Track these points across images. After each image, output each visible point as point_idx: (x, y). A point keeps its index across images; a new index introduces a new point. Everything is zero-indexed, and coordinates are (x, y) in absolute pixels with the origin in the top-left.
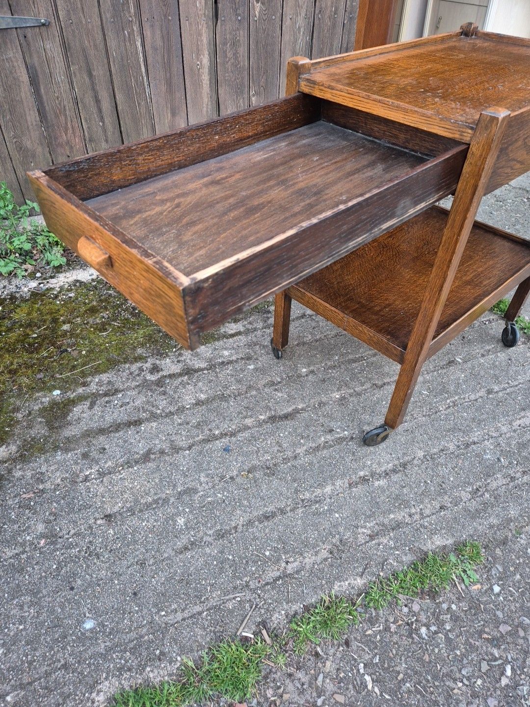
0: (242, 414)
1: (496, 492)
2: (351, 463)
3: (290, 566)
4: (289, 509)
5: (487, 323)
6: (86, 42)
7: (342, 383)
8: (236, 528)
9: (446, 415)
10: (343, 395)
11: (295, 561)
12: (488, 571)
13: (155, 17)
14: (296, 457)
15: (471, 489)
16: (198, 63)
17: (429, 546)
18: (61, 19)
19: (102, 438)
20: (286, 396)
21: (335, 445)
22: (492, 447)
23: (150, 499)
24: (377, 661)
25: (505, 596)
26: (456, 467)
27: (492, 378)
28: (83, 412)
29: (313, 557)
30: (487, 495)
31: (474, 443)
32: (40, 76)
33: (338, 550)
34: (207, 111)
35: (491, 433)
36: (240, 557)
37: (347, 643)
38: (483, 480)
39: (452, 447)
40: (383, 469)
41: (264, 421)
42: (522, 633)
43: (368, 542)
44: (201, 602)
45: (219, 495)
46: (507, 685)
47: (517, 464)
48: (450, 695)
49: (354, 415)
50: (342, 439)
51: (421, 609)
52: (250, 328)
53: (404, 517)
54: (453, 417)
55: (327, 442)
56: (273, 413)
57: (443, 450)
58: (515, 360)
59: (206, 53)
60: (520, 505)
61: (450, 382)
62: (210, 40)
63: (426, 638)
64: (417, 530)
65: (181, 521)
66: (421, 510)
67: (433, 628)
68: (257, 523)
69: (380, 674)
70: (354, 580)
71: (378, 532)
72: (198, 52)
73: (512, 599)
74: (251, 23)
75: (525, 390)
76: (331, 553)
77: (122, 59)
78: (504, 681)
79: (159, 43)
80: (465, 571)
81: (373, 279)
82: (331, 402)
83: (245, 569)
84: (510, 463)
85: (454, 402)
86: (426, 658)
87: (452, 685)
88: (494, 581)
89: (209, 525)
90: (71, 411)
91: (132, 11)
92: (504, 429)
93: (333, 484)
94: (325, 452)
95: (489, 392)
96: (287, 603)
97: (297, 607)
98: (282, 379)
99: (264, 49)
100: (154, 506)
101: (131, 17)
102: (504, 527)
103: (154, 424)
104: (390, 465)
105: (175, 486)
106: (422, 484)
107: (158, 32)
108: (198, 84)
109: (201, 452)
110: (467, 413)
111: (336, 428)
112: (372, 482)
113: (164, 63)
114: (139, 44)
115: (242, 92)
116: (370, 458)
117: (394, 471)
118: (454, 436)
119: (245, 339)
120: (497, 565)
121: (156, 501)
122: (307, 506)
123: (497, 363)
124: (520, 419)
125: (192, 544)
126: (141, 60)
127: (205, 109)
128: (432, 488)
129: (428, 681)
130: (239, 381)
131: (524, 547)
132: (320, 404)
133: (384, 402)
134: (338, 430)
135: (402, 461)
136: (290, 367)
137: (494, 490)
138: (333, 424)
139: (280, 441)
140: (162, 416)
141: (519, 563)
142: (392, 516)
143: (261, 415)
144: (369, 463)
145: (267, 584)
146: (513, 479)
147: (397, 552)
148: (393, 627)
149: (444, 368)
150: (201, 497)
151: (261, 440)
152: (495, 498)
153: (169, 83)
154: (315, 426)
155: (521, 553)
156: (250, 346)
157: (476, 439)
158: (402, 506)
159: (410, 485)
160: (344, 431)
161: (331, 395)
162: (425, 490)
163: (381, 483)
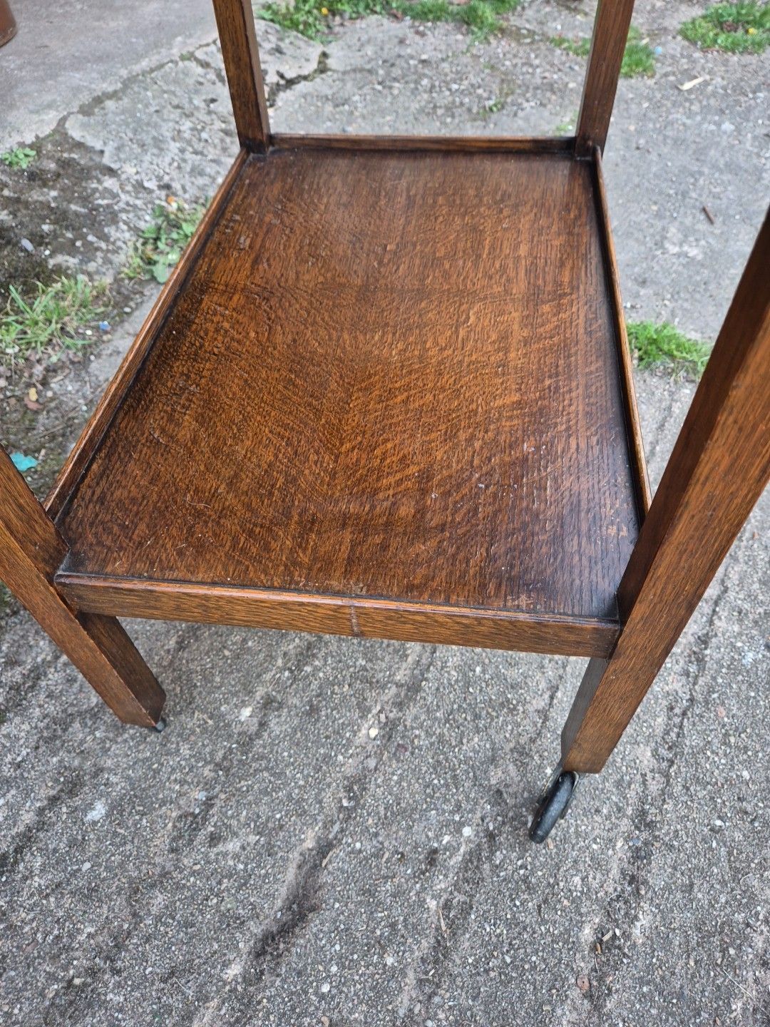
0: (169, 1010)
2: (544, 922)
7: (358, 685)
10: (383, 717)
20: (253, 839)
21: (472, 896)
22: (736, 628)
26: (728, 734)
40: (615, 873)
41: (247, 980)
49: (447, 760)
50: (473, 858)
52: (18, 678)
55: (447, 906)
56: (256, 929)
81: (318, 413)
82: (372, 763)
94: (465, 942)
98: (208, 785)
104: (619, 844)
106: (714, 844)
111: (438, 837)
112: (627, 936)
116: (569, 863)
117: (639, 855)
119: (26, 727)
128: (738, 836)
130: (90, 894)
132: (349, 789)
133: (478, 669)
134: (446, 839)
135: (629, 811)
136: (204, 731)
138: (424, 833)
139: (335, 1016)
143: (226, 965)
144: (577, 880)
154: (386, 878)
156: (54, 737)
158: (732, 951)
159: (696, 868)
160: (459, 831)
161: (357, 741)
162: (730, 854)
163: (644, 921)
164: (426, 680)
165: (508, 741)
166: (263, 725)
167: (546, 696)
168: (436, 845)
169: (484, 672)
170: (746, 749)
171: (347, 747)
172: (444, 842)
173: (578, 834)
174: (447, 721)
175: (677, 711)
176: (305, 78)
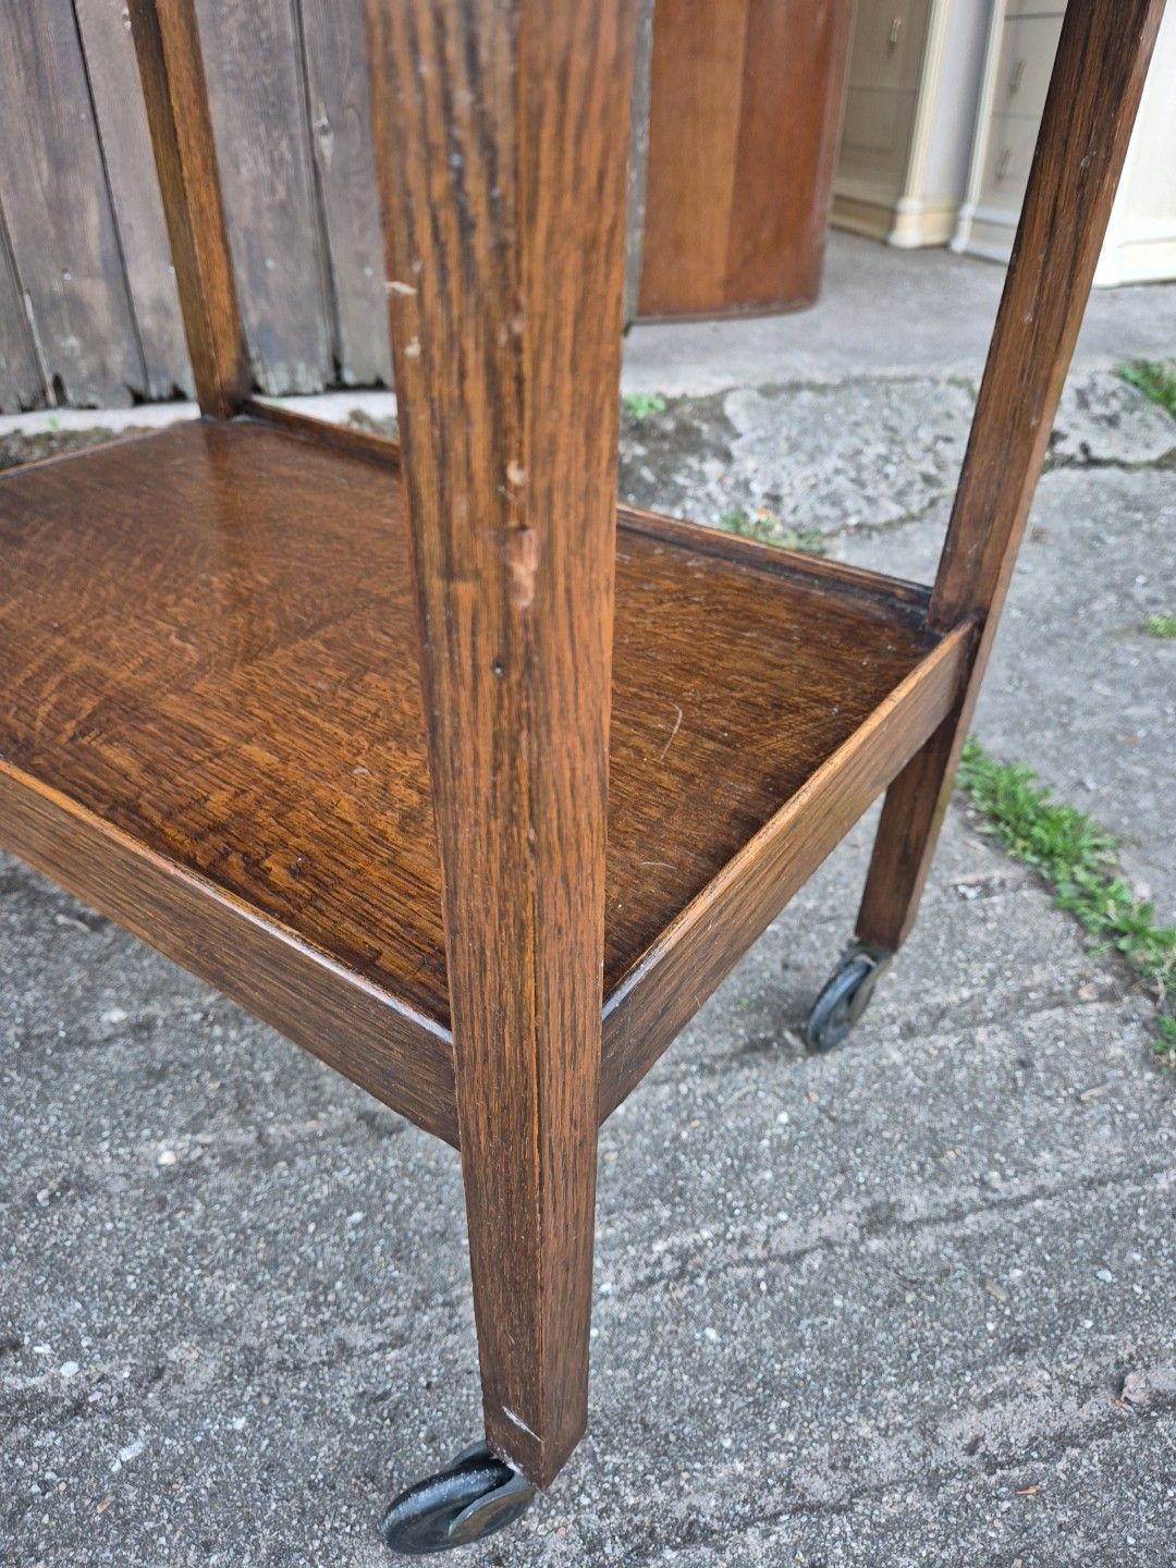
5: (971, 893)
7: (228, 1097)
9: (617, 1324)
10: (198, 1152)
27: (915, 1148)
31: (691, 1533)
35: (803, 1479)
49: (174, 1270)
54: (645, 1341)
58: (1047, 1069)
61: (711, 1146)
75: (1056, 1228)
82: (116, 1186)
85: (684, 1256)
92: (885, 1458)
95: (879, 1219)
110: (723, 1331)
115: (285, 119)
118: (599, 1469)
123: (960, 1075)
124: (985, 1404)
132: (65, 1186)
133: (357, 1216)
134: (44, 1349)
138: (39, 1313)
149: (712, 1072)
157: (709, 1503)
160: (64, 1358)
161: (140, 1149)
164: (291, 1164)
165: (257, 1332)
166: (108, 1041)
167: (378, 1339)
168: (27, 1341)
169: (356, 1227)
171: (126, 1141)
172: (37, 1349)
173: (145, 1541)
174: (243, 1231)
176: (1123, 465)
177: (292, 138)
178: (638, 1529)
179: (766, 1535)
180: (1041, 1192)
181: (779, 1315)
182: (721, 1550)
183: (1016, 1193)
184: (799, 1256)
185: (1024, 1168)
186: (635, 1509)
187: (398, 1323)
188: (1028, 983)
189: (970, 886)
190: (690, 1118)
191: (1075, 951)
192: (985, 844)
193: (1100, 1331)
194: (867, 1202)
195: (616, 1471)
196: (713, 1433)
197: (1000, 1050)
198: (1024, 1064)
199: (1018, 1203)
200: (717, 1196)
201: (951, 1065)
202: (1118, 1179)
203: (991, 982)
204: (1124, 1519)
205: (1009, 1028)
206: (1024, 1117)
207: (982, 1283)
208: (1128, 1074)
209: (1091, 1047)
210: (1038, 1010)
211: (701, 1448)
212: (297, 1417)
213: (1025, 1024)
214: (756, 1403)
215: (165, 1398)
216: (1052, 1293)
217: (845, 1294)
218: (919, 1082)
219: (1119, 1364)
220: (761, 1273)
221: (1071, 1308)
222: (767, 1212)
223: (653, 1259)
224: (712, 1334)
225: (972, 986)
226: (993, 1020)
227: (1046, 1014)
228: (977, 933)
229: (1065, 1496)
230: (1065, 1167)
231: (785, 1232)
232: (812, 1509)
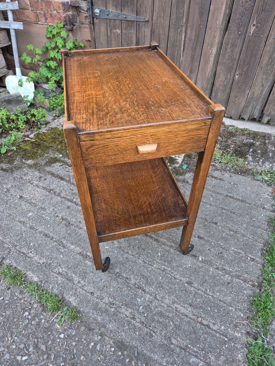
1: (118, 313)
3: (30, 254)
4: (55, 240)
5: (249, 259)
6: (161, 31)
8: (37, 230)
9: (152, 270)
11: (33, 254)
12: (69, 328)
13: (194, 25)
14: (81, 228)
15: (111, 301)
16: (210, 51)
17: (67, 297)
18: (154, 20)
19: (50, 176)
22: (147, 299)
23: (34, 202)
24: (6, 302)
25: (61, 341)
26: (120, 288)
28: (57, 166)
29: (38, 259)
30: (113, 310)
31: (144, 291)
32: (140, 42)
33: (45, 265)
34: (208, 76)
35: (157, 296)
36: (25, 237)
37: (9, 289)
38: (121, 304)
39: (133, 281)
42: (45, 357)
43: (55, 273)
44: (3, 237)
45: (47, 217)
46: (18, 360)
47: (145, 316)
48: (4, 337)
51: (36, 308)
53: (76, 280)
54: (154, 273)
57: (127, 278)
58: (231, 286)
59: (216, 47)
60: (118, 328)
61: (178, 262)
62: (219, 41)
63: (24, 316)
64: (72, 288)
65: (30, 214)
66: (85, 285)
67: (30, 317)
68: (42, 234)
69: (2, 306)
70: (35, 277)
71: (63, 274)
72: (212, 46)
73: (61, 345)
74: (246, 37)
75: (210, 300)
76: (43, 263)
77: (174, 42)
78: (19, 358)
79: (193, 37)
80: (62, 317)
83: (22, 241)
84: (143, 313)
85: (165, 269)
86: (16, 320)
87: (9, 335)
88: (66, 333)
89: (33, 222)
90: (55, 163)
91: (184, 21)
92: (167, 301)
93: (76, 247)
95: (190, 283)
96: (15, 261)
97: (14, 265)
99: (251, 52)
100: (32, 204)
101: (183, 23)
102: (99, 326)
103: (65, 183)
105: (43, 204)
106: (99, 279)
107: (194, 33)
108: (207, 62)
109: (62, 201)
112: (87, 260)
113: (193, 48)
114: (183, 36)
115: (231, 72)
118: (140, 279)
120: (74, 331)
121: (34, 203)
122: (60, 244)
124: (182, 306)
125: (24, 222)
126: (183, 44)
127: (207, 74)
128: (100, 284)
129: (6, 325)
131: (93, 340)
133: (138, 242)
137: (119, 312)
140: (70, 183)
141: (83, 341)
142: (74, 275)
145: (19, 251)
146: (134, 318)
147: (56, 286)
148: (22, 301)
150: (43, 213)
151: (80, 214)
152: (114, 314)
153: (193, 58)
155: (89, 340)
157: (147, 290)
158: (81, 277)
159: (96, 275)
162: (97, 281)
163: (89, 263)
165: (122, 245)
167: (131, 254)
169: (137, 243)
170: (117, 292)
175: (127, 280)
177: (231, 75)
178: (140, 286)
179: (150, 296)
180: (213, 296)
181: (169, 282)
182: (145, 294)
183: (209, 294)
184: (176, 279)
185: (213, 292)
186: (141, 285)
187: (134, 254)
188: (242, 275)
189: (251, 258)
190: (179, 257)
191: (256, 277)
192: (261, 254)
193: (202, 312)
194: (190, 280)
195: (142, 281)
196: (152, 285)
197: (227, 279)
198: (229, 283)
199: (208, 295)
200: (173, 267)
201: (218, 276)
202: (225, 303)
203: (236, 271)
204: (184, 326)
205: (232, 278)
206: (221, 288)
207: (194, 297)
208: (243, 295)
209: (241, 289)
210: (240, 279)
211: (151, 285)
212: (121, 255)
213: (235, 279)
214: (159, 286)
215: (112, 245)
216: (201, 305)
217: (177, 286)
218: (211, 274)
219: (200, 316)
220: (171, 277)
221: (201, 308)
222: (177, 272)
223: (161, 267)
224: (161, 278)
225: (233, 269)
226: (231, 276)
227: (240, 280)
228: (243, 265)
229: (180, 319)
230: (219, 297)
231: (178, 276)
232: (155, 298)
